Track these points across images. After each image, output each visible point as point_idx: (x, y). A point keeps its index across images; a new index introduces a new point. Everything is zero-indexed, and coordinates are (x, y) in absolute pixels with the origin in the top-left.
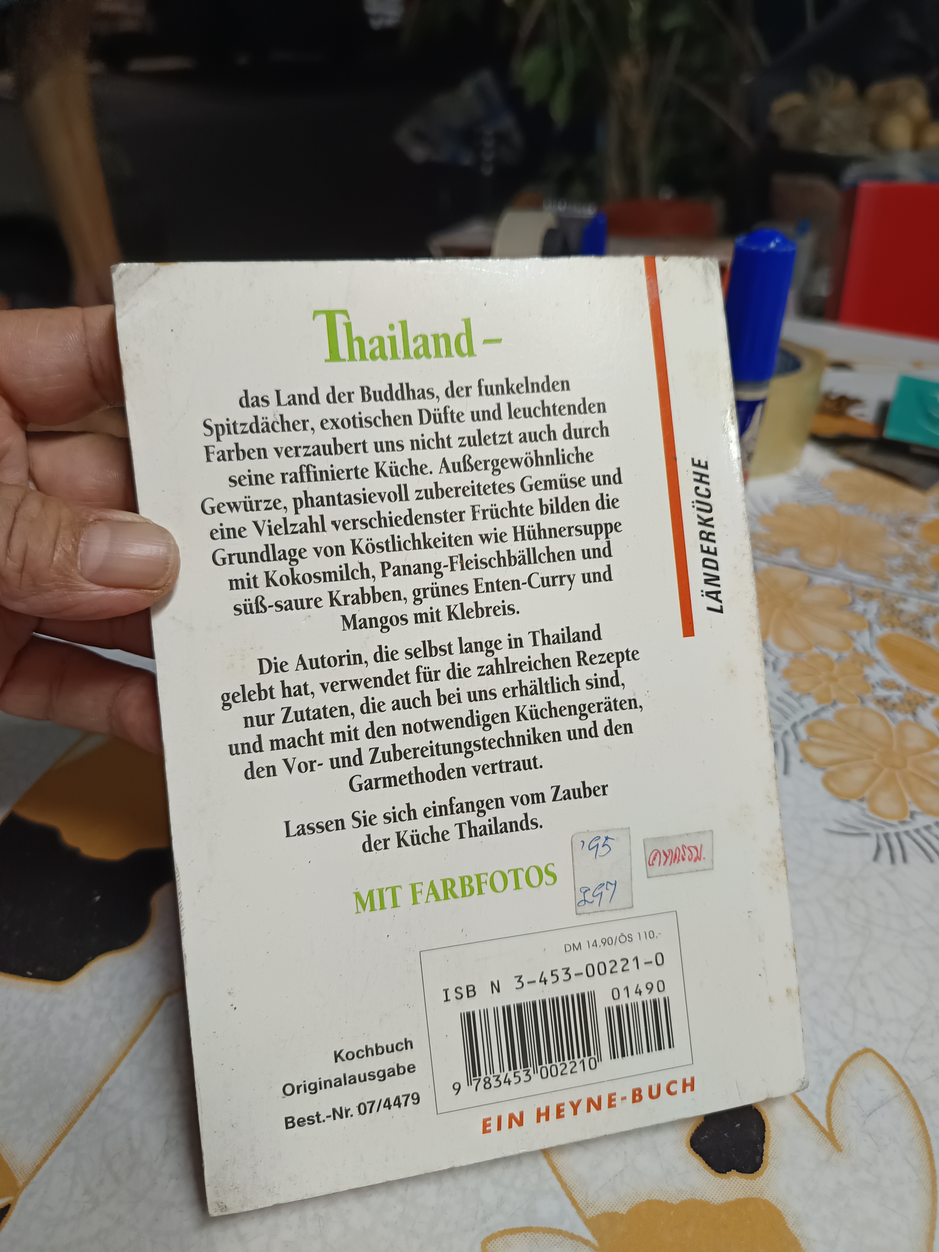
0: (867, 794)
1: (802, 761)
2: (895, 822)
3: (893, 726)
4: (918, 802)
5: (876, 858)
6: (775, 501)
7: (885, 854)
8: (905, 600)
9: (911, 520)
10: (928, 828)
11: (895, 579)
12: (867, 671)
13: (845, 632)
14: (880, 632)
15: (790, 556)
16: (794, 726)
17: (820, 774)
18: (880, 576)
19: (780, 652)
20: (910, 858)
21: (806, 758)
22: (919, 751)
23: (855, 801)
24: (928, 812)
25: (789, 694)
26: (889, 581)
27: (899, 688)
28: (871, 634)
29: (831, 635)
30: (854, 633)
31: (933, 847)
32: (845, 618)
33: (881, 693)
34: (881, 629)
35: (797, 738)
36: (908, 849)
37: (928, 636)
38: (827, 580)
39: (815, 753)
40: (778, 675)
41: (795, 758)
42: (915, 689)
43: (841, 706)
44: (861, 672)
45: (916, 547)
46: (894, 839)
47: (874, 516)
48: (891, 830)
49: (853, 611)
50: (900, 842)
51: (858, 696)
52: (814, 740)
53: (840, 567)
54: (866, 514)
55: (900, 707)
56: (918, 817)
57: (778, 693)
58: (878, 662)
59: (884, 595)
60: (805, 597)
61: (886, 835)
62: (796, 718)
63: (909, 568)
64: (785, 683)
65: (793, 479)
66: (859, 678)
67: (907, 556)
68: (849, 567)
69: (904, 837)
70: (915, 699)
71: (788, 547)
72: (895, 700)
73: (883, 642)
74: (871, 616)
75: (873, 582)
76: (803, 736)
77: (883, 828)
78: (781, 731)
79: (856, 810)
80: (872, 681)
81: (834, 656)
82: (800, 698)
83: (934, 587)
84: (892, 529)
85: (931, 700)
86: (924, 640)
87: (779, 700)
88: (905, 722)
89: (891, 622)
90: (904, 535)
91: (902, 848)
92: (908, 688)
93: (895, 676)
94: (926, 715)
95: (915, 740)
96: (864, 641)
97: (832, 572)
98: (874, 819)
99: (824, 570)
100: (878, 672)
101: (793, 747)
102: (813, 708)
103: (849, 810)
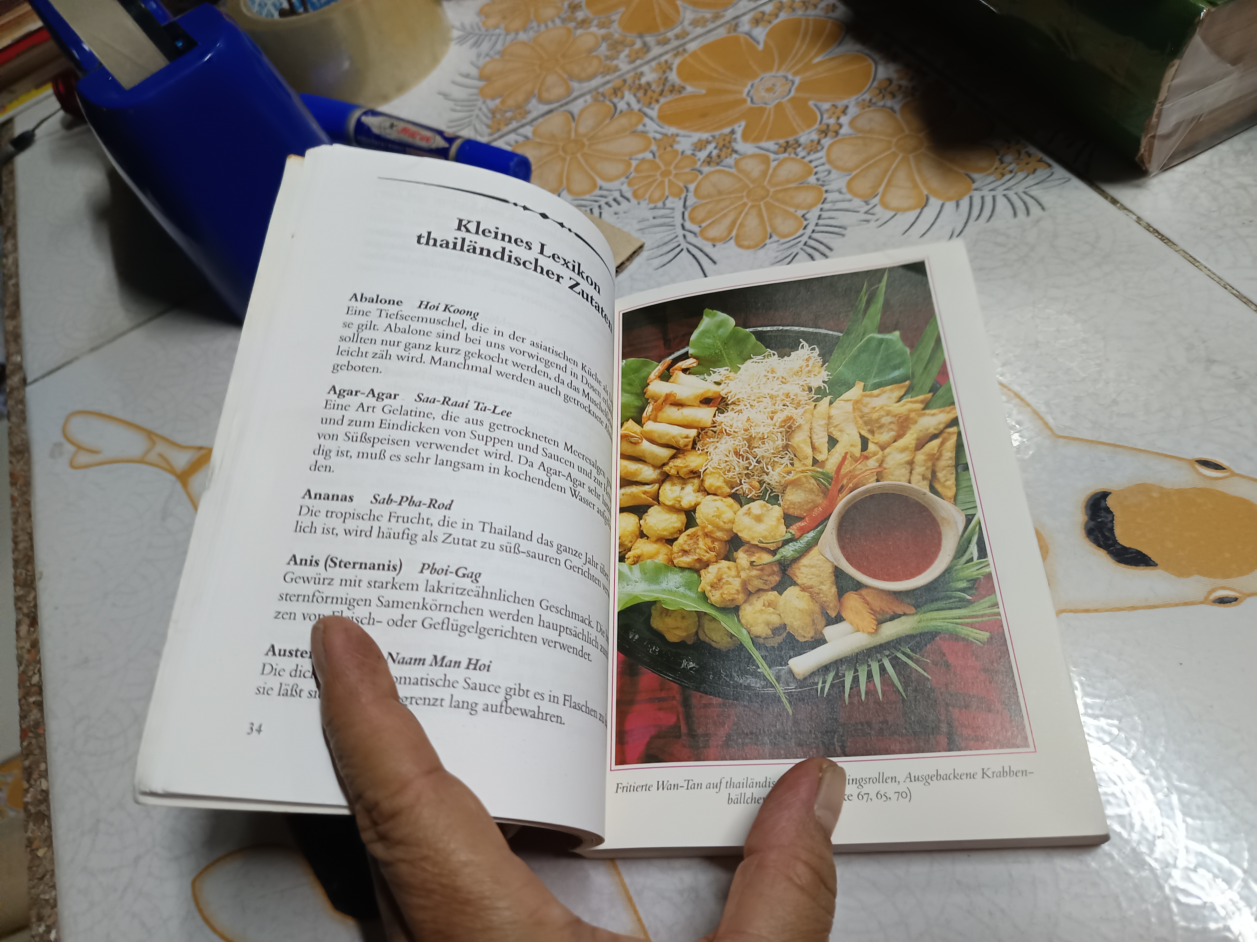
0: (769, 230)
1: (714, 246)
2: (801, 232)
3: (733, 171)
4: (798, 207)
6: (474, 72)
7: (818, 256)
8: (642, 74)
9: (574, 8)
10: (820, 217)
11: (615, 62)
12: (679, 147)
13: (634, 132)
14: (654, 113)
15: (536, 108)
16: (683, 227)
17: (732, 242)
18: (607, 70)
19: (616, 184)
20: (831, 245)
21: (714, 242)
22: (764, 173)
23: (768, 241)
24: (810, 207)
25: (655, 208)
26: (616, 69)
27: (708, 142)
28: (651, 119)
29: (630, 143)
30: (640, 128)
31: (835, 227)
32: (624, 121)
33: (702, 155)
34: (653, 109)
35: (695, 234)
36: (825, 241)
37: (684, 88)
38: (580, 102)
39: (713, 232)
40: (634, 201)
41: (708, 248)
42: (717, 133)
43: (692, 187)
44: (676, 152)
45: (601, 26)
46: (812, 243)
47: (550, 24)
48: (804, 239)
49: (621, 112)
50: (817, 241)
51: (693, 170)
52: (704, 225)
53: (575, 85)
54: (543, 27)
55: (723, 155)
56: (807, 216)
57: (649, 214)
58: (677, 135)
59: (625, 81)
60: (582, 130)
61: (805, 244)
62: (678, 221)
63: (616, 46)
64: (644, 204)
65: (462, 40)
66: (679, 157)
67: (604, 38)
68: (581, 81)
69: (815, 235)
70: (724, 140)
71: (527, 100)
72: (715, 153)
73: (664, 118)
74: (636, 106)
75: (608, 78)
76: (696, 229)
77: (800, 242)
78: (681, 238)
79: (775, 245)
80: (689, 152)
81: (649, 156)
82: (664, 204)
83: (646, 48)
84: (573, 24)
85: (733, 132)
86: (684, 94)
87: (654, 218)
88: (737, 162)
89: (651, 98)
90: (584, 23)
91: (821, 243)
92: (714, 137)
93: (697, 136)
94: (741, 146)
95: (754, 168)
96: (651, 127)
97: (575, 94)
98: (789, 241)
99: (569, 98)
100: (685, 142)
101: (698, 242)
102: (679, 204)
103: (772, 249)
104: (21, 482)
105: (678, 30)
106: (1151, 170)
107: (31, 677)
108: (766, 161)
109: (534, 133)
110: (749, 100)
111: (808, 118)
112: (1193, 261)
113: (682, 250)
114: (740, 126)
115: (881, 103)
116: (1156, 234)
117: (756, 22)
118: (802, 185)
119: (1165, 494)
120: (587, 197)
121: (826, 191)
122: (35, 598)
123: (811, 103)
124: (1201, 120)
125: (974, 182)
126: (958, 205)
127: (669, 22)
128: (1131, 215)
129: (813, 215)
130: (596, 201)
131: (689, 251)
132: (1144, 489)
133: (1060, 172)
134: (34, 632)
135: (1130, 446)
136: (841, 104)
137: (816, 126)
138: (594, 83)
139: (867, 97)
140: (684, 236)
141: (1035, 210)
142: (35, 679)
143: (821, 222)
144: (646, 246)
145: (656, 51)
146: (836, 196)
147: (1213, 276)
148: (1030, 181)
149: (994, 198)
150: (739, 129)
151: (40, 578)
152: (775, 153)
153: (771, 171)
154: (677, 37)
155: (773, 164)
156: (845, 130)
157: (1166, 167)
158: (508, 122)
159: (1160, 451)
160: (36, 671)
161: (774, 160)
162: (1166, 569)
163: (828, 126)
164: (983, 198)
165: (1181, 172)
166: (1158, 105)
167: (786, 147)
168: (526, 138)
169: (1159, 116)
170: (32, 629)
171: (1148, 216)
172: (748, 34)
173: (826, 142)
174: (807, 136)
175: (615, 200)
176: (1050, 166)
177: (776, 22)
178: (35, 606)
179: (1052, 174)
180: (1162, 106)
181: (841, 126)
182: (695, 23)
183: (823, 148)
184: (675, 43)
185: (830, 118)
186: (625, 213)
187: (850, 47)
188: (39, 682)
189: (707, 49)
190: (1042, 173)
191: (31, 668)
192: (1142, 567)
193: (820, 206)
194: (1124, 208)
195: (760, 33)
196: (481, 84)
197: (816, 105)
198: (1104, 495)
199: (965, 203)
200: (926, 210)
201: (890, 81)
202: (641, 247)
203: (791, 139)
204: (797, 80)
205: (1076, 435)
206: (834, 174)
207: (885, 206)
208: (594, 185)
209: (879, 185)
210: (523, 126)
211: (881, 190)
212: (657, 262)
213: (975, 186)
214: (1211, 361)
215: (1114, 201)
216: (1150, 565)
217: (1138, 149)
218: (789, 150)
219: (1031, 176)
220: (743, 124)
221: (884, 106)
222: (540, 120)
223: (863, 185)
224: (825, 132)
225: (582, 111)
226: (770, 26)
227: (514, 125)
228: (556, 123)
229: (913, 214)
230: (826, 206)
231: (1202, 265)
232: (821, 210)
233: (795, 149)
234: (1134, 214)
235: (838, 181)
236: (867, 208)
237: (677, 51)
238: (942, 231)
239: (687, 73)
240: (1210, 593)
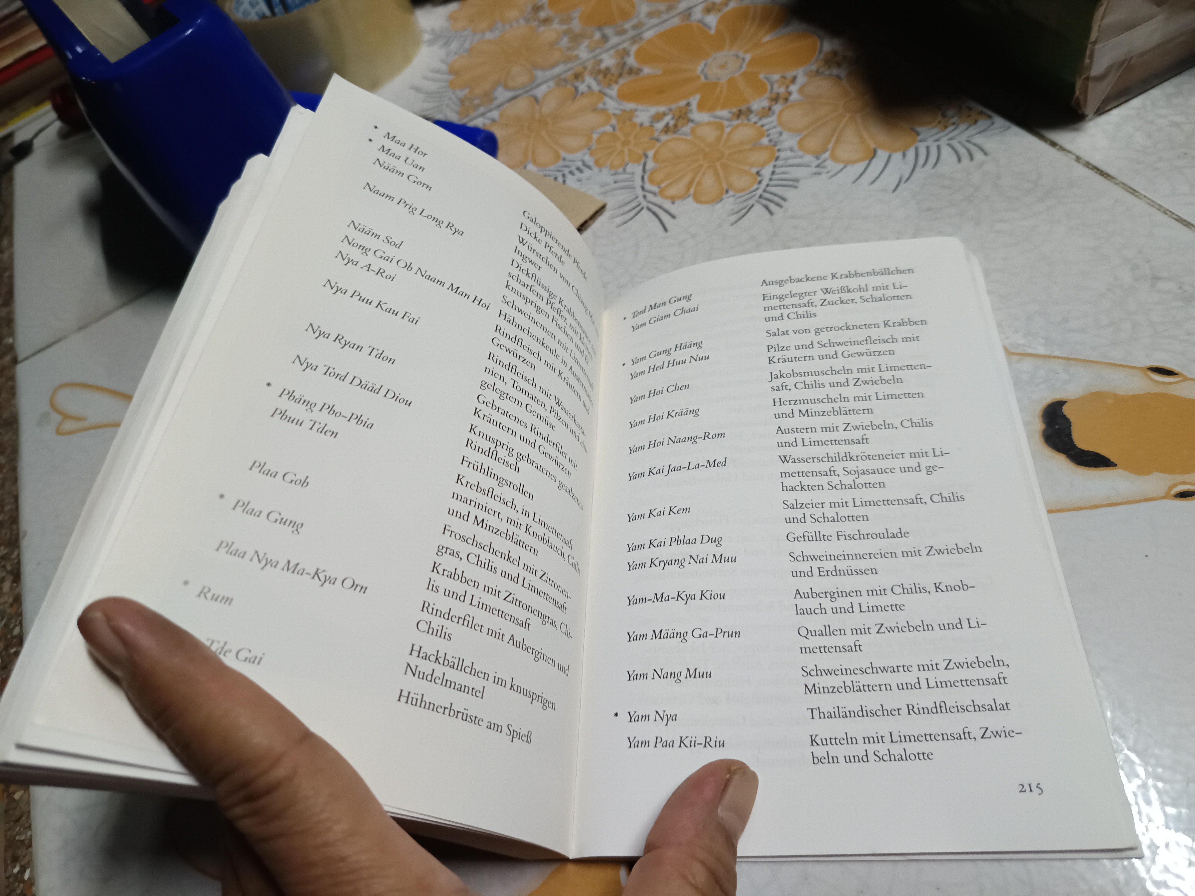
0: (725, 186)
1: (673, 203)
2: (755, 186)
3: (690, 137)
4: (752, 165)
5: (771, 213)
6: (444, 67)
7: (772, 206)
8: (601, 61)
9: (537, 9)
10: (773, 173)
11: (576, 52)
12: (637, 120)
13: (595, 110)
14: (613, 92)
15: (502, 95)
16: (643, 188)
17: (690, 200)
18: (568, 60)
19: (578, 155)
20: (785, 196)
21: (673, 200)
22: (719, 138)
23: (725, 196)
24: (764, 165)
25: (616, 174)
26: (577, 57)
27: (665, 114)
28: (611, 98)
29: (591, 119)
30: (600, 106)
31: (788, 180)
32: (584, 101)
33: (660, 125)
34: (612, 89)
35: (654, 194)
36: (779, 193)
37: (641, 70)
38: (543, 88)
39: (673, 191)
40: (596, 169)
41: (667, 205)
42: (674, 106)
43: (650, 154)
44: (635, 125)
45: (562, 22)
46: (767, 195)
47: (515, 24)
48: (759, 192)
49: (582, 94)
50: (771, 193)
51: (651, 139)
52: (663, 185)
53: (539, 74)
54: (508, 27)
55: (679, 124)
56: (762, 172)
57: (610, 179)
58: (636, 110)
59: (585, 68)
60: (546, 110)
61: (761, 196)
62: (638, 183)
63: (576, 38)
64: (605, 171)
65: (431, 42)
66: (638, 128)
67: (566, 33)
68: (544, 69)
69: (769, 189)
70: (680, 112)
71: (494, 88)
72: (672, 123)
73: (623, 96)
74: (596, 87)
75: (569, 66)
76: (655, 189)
77: (754, 196)
78: (641, 199)
79: (731, 200)
80: (647, 124)
81: (609, 129)
82: (624, 170)
83: (605, 38)
84: (535, 24)
85: (688, 104)
86: (642, 75)
87: (615, 182)
88: (693, 130)
89: (611, 80)
90: (546, 21)
91: (776, 195)
92: (670, 110)
93: (654, 110)
94: (696, 115)
95: (709, 134)
96: (611, 105)
97: (539, 81)
98: (745, 195)
99: (533, 84)
100: (643, 116)
101: (658, 200)
102: (639, 169)
103: (729, 203)
104: (9, 450)
105: (634, 22)
106: (1086, 113)
107: (13, 629)
108: (721, 127)
109: (501, 115)
110: (702, 77)
111: (759, 88)
112: (1133, 192)
113: (642, 209)
114: (695, 100)
115: (828, 72)
116: (1095, 170)
117: (708, 10)
118: (756, 146)
119: (1121, 401)
120: (552, 167)
121: (779, 150)
122: (19, 556)
123: (761, 76)
124: (1132, 63)
125: (918, 134)
126: (904, 156)
127: (626, 15)
128: (1070, 155)
129: (766, 172)
130: (559, 171)
131: (649, 209)
132: (1099, 397)
133: (999, 121)
134: (17, 587)
135: (1082, 358)
136: (790, 74)
137: (767, 95)
138: (557, 70)
139: (814, 67)
140: (645, 197)
141: (978, 156)
142: (16, 631)
143: (775, 177)
144: (608, 207)
145: (614, 40)
146: (787, 154)
147: (1153, 204)
148: (972, 131)
149: (939, 148)
150: (694, 101)
151: (24, 537)
152: (729, 120)
153: (725, 136)
154: (634, 27)
155: (727, 130)
156: (794, 97)
157: (1101, 111)
158: (476, 108)
159: (1112, 362)
160: (18, 622)
161: (728, 127)
162: (1126, 468)
163: (778, 94)
164: (928, 148)
165: (1116, 115)
166: (1090, 46)
167: (739, 114)
168: (493, 121)
169: (1091, 57)
170: (15, 585)
171: (1087, 156)
172: (701, 21)
173: (777, 108)
174: (758, 104)
175: (578, 169)
176: (990, 117)
177: (726, 10)
178: (19, 563)
179: (993, 124)
180: (1094, 46)
181: (790, 93)
182: (650, 15)
183: (773, 113)
184: (631, 33)
185: (780, 87)
186: (588, 179)
187: (796, 27)
188: (19, 634)
189: (662, 36)
190: (983, 123)
191: (13, 621)
192: (1101, 468)
193: (773, 163)
194: (1063, 149)
195: (712, 20)
196: (450, 77)
197: (766, 78)
198: (1060, 404)
199: (911, 153)
200: (874, 161)
201: (835, 53)
202: (603, 208)
203: (743, 108)
204: (748, 57)
205: (1029, 351)
206: (786, 135)
207: (834, 158)
208: (558, 157)
209: (829, 142)
210: (490, 111)
211: (831, 146)
212: (619, 220)
213: (919, 138)
214: (1156, 279)
215: (1053, 144)
216: (1109, 466)
217: (1073, 92)
218: (742, 117)
219: (973, 127)
220: (698, 97)
221: (830, 75)
222: (506, 105)
223: (814, 143)
224: (775, 99)
225: (545, 95)
226: (720, 15)
227: (482, 110)
228: (521, 106)
229: (861, 166)
230: (779, 163)
231: (1141, 194)
232: (775, 166)
233: (747, 116)
234: (1072, 153)
235: (789, 141)
236: (818, 162)
237: (634, 40)
238: (890, 178)
239: (644, 56)
240: (1171, 488)
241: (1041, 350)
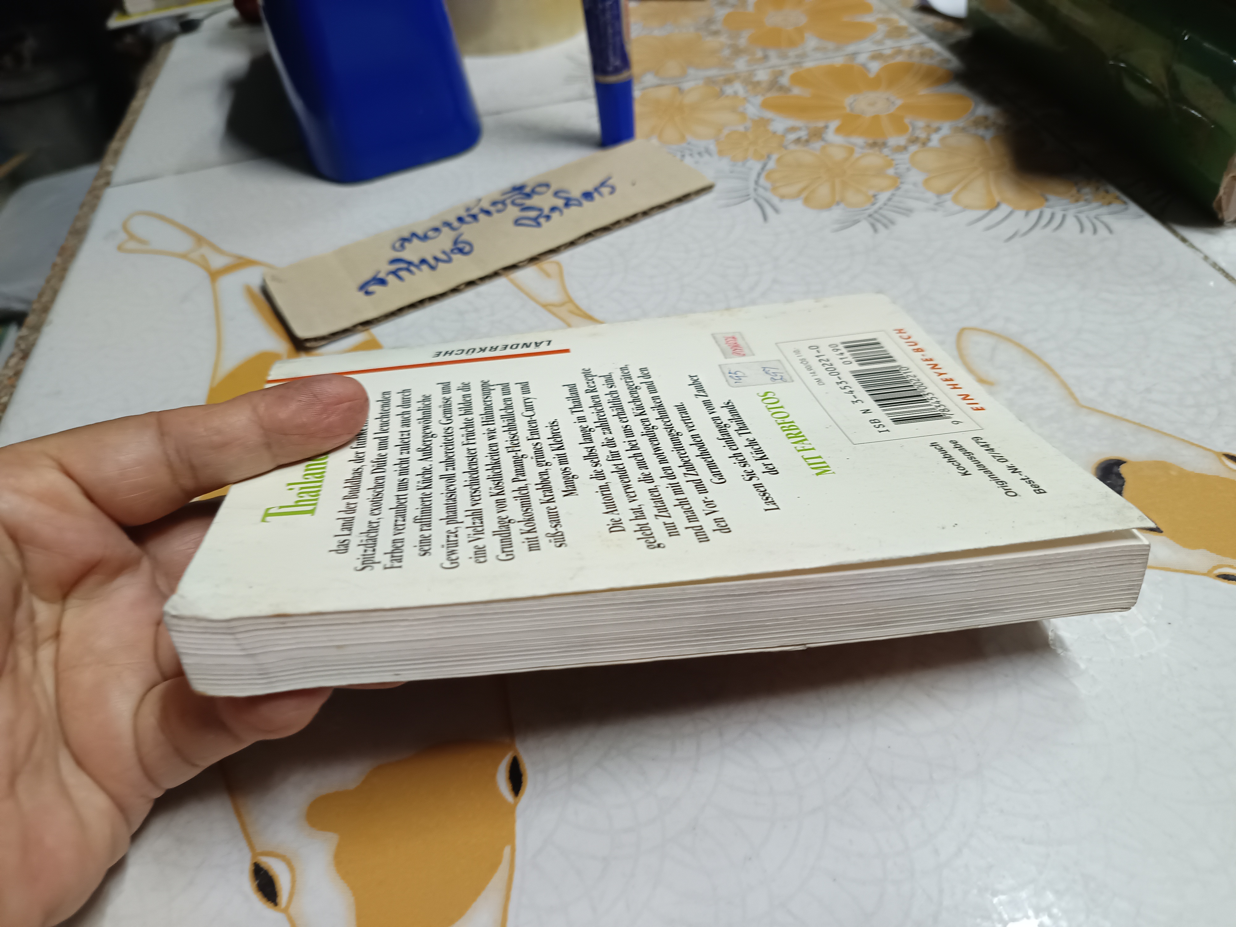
0: (838, 199)
1: (781, 200)
2: (868, 206)
3: (818, 153)
4: (870, 188)
5: (876, 232)
7: (878, 226)
8: (754, 74)
9: (711, 21)
10: (889, 199)
11: (734, 63)
12: (772, 128)
13: (734, 111)
14: (756, 100)
15: (650, 80)
16: (757, 183)
17: (800, 201)
18: (724, 66)
19: (704, 143)
20: (895, 221)
21: (782, 197)
22: (846, 159)
23: (834, 206)
24: (882, 190)
25: (734, 165)
26: (732, 66)
27: (799, 129)
28: (752, 104)
29: (728, 117)
30: (740, 109)
32: (726, 102)
33: (792, 136)
34: (756, 98)
35: (765, 189)
36: (889, 216)
37: (790, 90)
38: (691, 84)
39: (784, 191)
40: (716, 157)
41: (775, 200)
42: (811, 124)
43: (775, 156)
44: (768, 131)
45: (730, 37)
46: (877, 216)
47: (684, 29)
48: (870, 211)
49: (727, 96)
50: (882, 215)
51: (780, 145)
52: (776, 185)
53: (692, 71)
54: (677, 30)
55: (812, 140)
56: (879, 196)
57: (727, 168)
58: (774, 120)
59: (738, 76)
60: (687, 101)
61: (870, 215)
62: (753, 176)
63: (738, 52)
64: (725, 161)
66: (770, 135)
67: (730, 46)
68: (698, 69)
69: (881, 211)
70: (816, 131)
71: (644, 74)
72: (805, 138)
73: (765, 105)
74: (742, 94)
75: (723, 72)
77: (864, 213)
78: (751, 190)
79: (840, 211)
80: (780, 133)
81: (741, 129)
82: (744, 164)
83: (766, 58)
84: (703, 33)
85: (826, 127)
86: (790, 93)
87: (731, 172)
88: (823, 148)
89: (758, 91)
90: (716, 33)
91: (886, 218)
92: (807, 127)
93: (791, 123)
94: (831, 136)
95: (839, 154)
96: (751, 110)
97: (689, 77)
98: (855, 211)
99: (683, 78)
100: (780, 124)
101: (768, 195)
102: (758, 166)
103: (837, 213)
104: (67, 253)
105: (799, 51)
106: (1226, 219)
108: (851, 151)
110: (849, 108)
111: (901, 128)
113: (750, 198)
115: (973, 131)
117: (874, 58)
118: (880, 172)
119: (1184, 475)
121: (902, 182)
123: (907, 121)
125: (1047, 200)
127: (792, 43)
128: (1198, 253)
129: (883, 197)
131: (756, 201)
132: (1163, 466)
133: (1134, 208)
136: (935, 125)
137: (907, 136)
138: (710, 73)
139: (961, 124)
141: (1102, 231)
143: (890, 203)
144: (716, 189)
145: (774, 61)
146: (910, 187)
148: (1104, 210)
149: (1064, 217)
150: (834, 125)
152: (862, 148)
153: (852, 159)
154: (798, 56)
155: (857, 155)
156: (933, 144)
159: (1186, 439)
161: (858, 153)
162: (1172, 538)
163: (918, 138)
164: (1053, 214)
167: (874, 145)
171: (1216, 258)
172: (864, 66)
173: (913, 148)
175: (699, 153)
176: (1125, 203)
177: (891, 61)
179: (1126, 209)
181: (930, 140)
182: (816, 49)
183: (908, 152)
184: (793, 60)
185: (921, 132)
186: (705, 163)
187: (956, 89)
189: (821, 69)
190: (1116, 206)
193: (892, 191)
194: (1192, 246)
195: (875, 67)
197: (911, 123)
198: (1119, 463)
200: (996, 211)
201: (986, 118)
202: (710, 188)
203: (880, 141)
204: (899, 102)
205: (1101, 409)
206: (913, 172)
207: (955, 200)
208: (683, 138)
209: (955, 186)
211: (955, 190)
212: (722, 202)
213: (1047, 204)
215: (1184, 240)
217: (1217, 191)
218: (875, 148)
219: (1105, 207)
220: (838, 123)
221: (975, 134)
223: (939, 184)
224: (914, 140)
225: (691, 89)
226: (884, 64)
228: (665, 93)
229: (981, 213)
230: (898, 192)
232: (893, 194)
233: (881, 148)
234: (1202, 253)
235: (915, 177)
236: (938, 200)
237: (792, 64)
238: (1007, 229)
239: (797, 79)
240: (1215, 568)
241: (1114, 411)
